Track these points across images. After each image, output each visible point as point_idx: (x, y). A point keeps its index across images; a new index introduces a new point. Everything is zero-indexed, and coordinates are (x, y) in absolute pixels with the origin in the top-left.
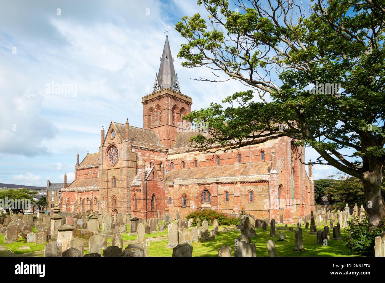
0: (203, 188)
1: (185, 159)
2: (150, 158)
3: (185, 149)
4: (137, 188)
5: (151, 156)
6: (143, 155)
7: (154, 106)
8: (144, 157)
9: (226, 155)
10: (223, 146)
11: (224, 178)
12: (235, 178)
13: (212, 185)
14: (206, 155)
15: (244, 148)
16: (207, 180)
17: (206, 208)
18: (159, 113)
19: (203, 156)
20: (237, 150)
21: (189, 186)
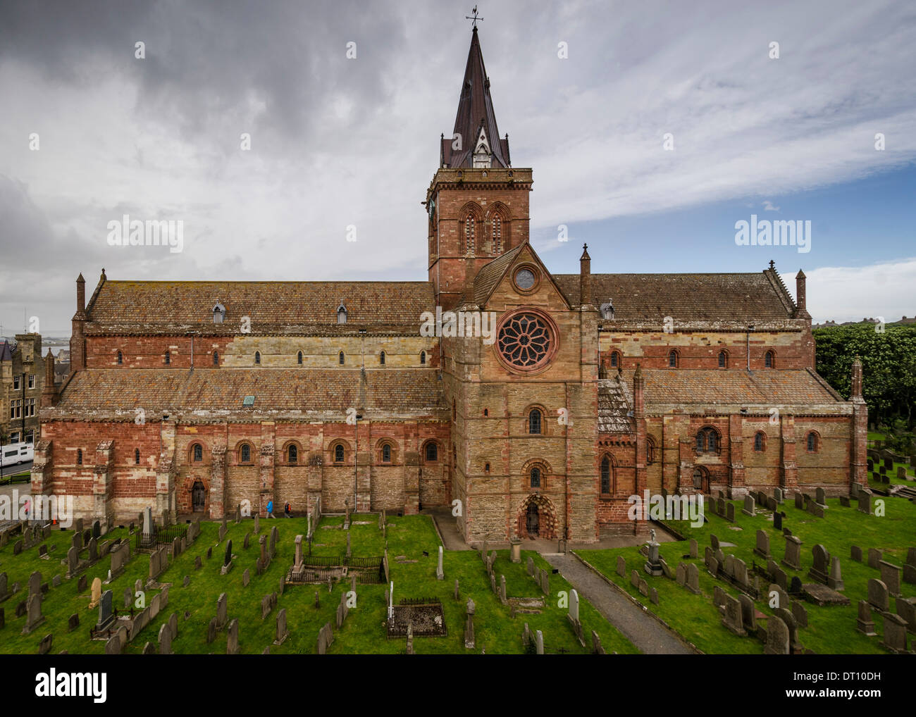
0: (702, 424)
4: (619, 439)
7: (484, 203)
9: (695, 349)
10: (689, 332)
11: (758, 405)
12: (785, 407)
13: (726, 418)
14: (644, 344)
15: (734, 342)
16: (715, 408)
17: (709, 465)
18: (494, 224)
19: (637, 345)
20: (719, 342)
21: (665, 418)
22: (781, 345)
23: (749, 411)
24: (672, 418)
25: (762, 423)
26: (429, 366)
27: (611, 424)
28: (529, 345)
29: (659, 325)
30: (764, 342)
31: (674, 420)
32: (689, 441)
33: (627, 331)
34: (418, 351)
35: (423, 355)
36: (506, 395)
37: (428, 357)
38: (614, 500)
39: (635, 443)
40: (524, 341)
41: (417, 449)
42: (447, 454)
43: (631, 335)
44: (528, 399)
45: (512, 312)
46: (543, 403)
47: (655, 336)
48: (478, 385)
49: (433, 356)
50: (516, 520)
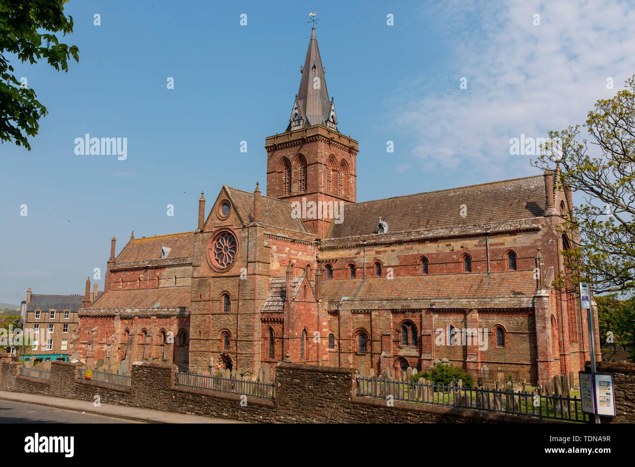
0: (403, 319)
1: (355, 260)
2: (291, 256)
3: (355, 241)
4: (275, 316)
5: (292, 251)
6: (280, 250)
7: (291, 156)
8: (281, 255)
9: (440, 255)
11: (446, 300)
12: (468, 302)
13: (420, 313)
14: (400, 254)
15: (475, 246)
19: (394, 255)
20: (462, 247)
21: (373, 313)
23: (436, 306)
24: (377, 313)
29: (408, 236)
30: (503, 244)
33: (385, 244)
43: (389, 247)
47: (408, 247)
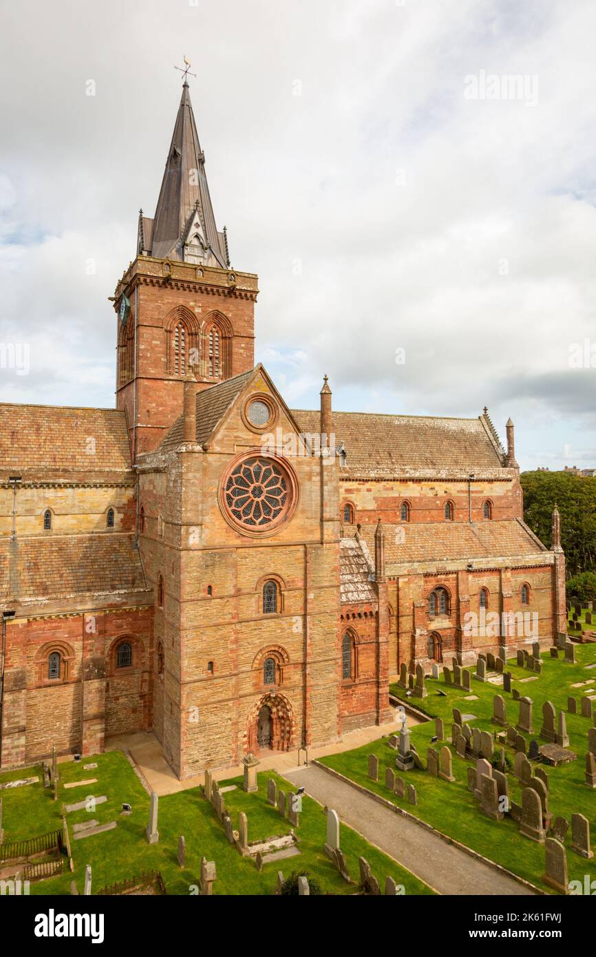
0: (435, 583)
4: (361, 609)
7: (199, 310)
9: (424, 500)
10: (419, 481)
11: (482, 559)
12: (503, 560)
13: (455, 576)
14: (377, 495)
15: (458, 492)
16: (446, 565)
17: (441, 630)
18: (211, 339)
19: (370, 496)
20: (446, 492)
21: (401, 580)
22: (496, 494)
23: (475, 567)
24: (406, 580)
25: (485, 578)
26: (120, 529)
27: (352, 592)
28: (262, 497)
29: (391, 473)
30: (482, 492)
31: (408, 583)
32: (423, 605)
33: (360, 480)
34: (103, 508)
35: (111, 513)
36: (235, 565)
37: (118, 517)
38: (356, 685)
39: (377, 613)
40: (257, 492)
41: (103, 653)
42: (147, 655)
43: (364, 484)
44: (261, 569)
45: (242, 455)
46: (279, 572)
47: (387, 486)
48: (200, 553)
49: (125, 514)
50: (246, 733)
